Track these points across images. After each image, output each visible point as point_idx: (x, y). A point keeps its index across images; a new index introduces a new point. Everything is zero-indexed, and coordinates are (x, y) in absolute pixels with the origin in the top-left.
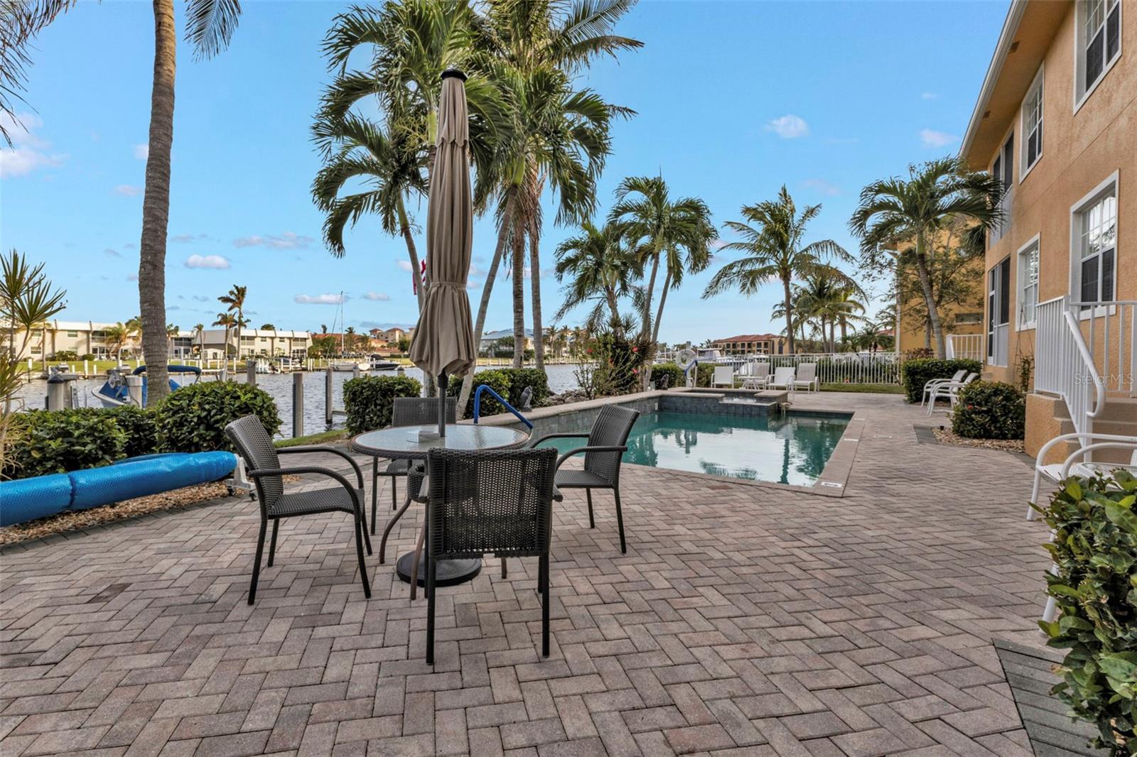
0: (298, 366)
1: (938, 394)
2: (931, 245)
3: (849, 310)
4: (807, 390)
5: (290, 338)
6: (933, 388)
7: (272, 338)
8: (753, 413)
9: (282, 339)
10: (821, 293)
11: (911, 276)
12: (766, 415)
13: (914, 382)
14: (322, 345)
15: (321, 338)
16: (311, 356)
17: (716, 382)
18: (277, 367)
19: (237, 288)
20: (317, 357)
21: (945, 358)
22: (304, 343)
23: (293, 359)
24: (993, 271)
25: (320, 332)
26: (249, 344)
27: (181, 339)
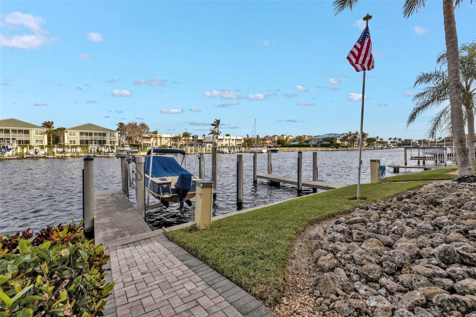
0: (239, 150)
5: (236, 139)
7: (229, 139)
9: (233, 140)
14: (247, 142)
15: (247, 139)
16: (243, 147)
18: (231, 151)
19: (216, 120)
20: (246, 147)
22: (240, 141)
23: (237, 147)
25: (246, 137)
26: (221, 142)
27: (199, 140)
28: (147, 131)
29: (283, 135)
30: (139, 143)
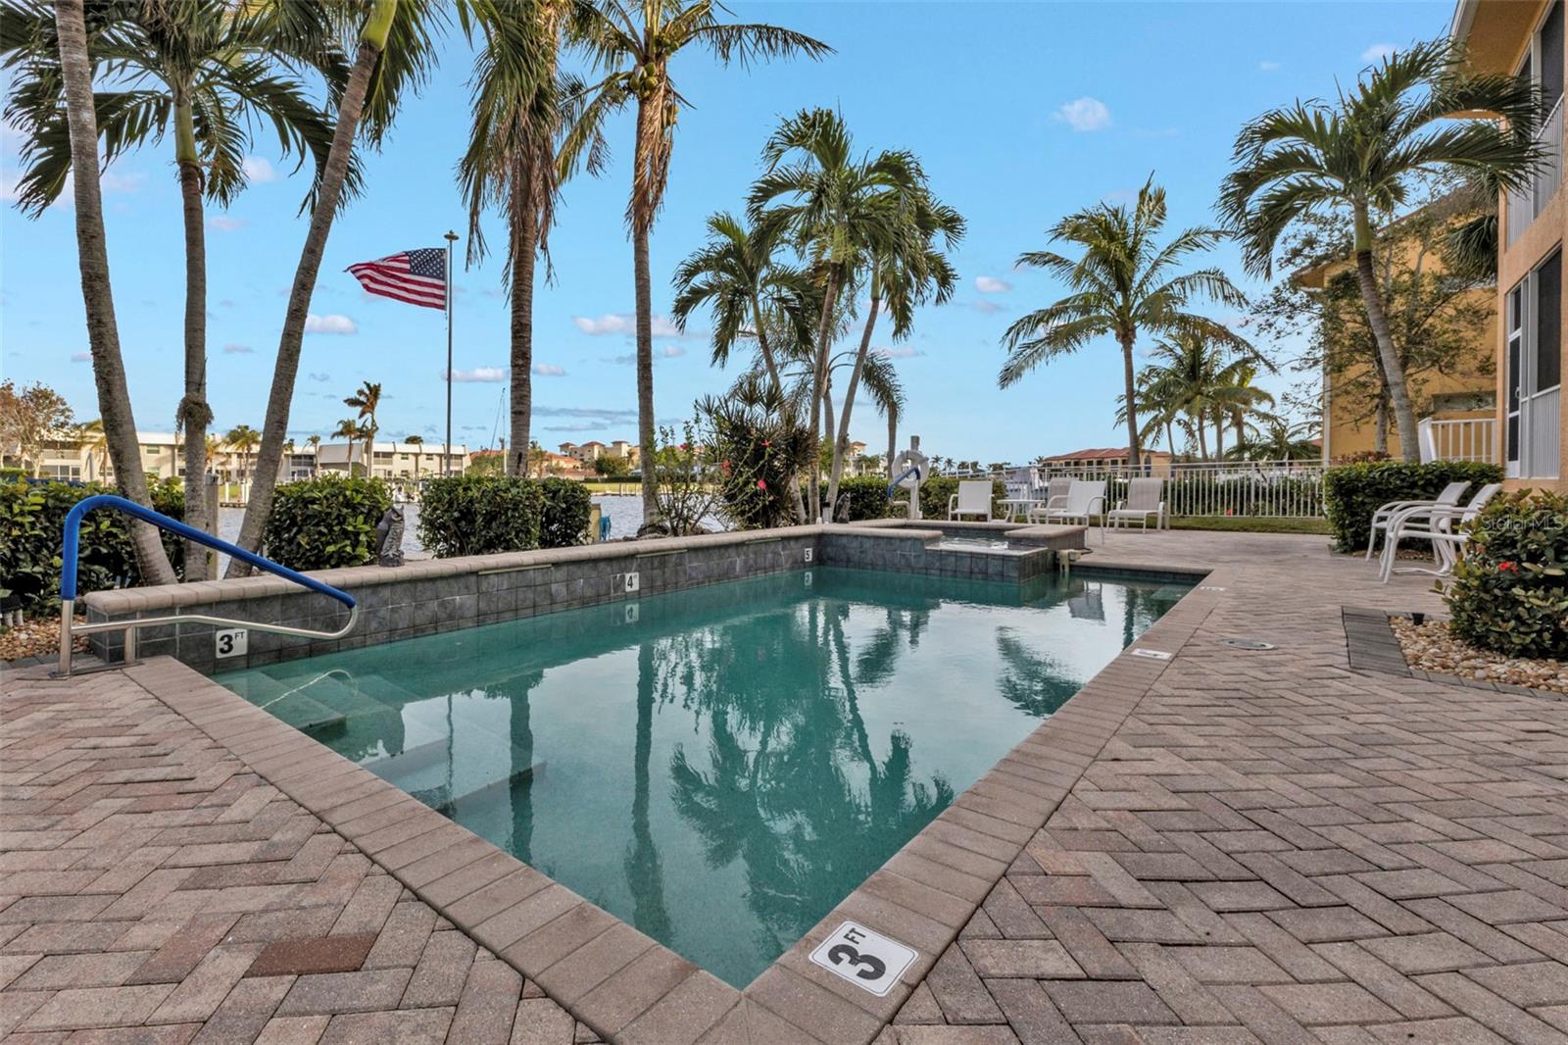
1: (1403, 533)
2: (1386, 267)
3: (1246, 402)
4: (1141, 526)
5: (440, 455)
6: (1393, 521)
7: (417, 455)
8: (990, 571)
9: (430, 456)
10: (1193, 369)
11: (1350, 325)
12: (1015, 574)
13: (1350, 508)
15: (480, 456)
17: (959, 511)
19: (368, 385)
21: (1419, 460)
22: (459, 461)
24: (1517, 294)
25: (476, 448)
26: (385, 463)
27: (299, 457)
28: (62, 419)
29: (618, 444)
30: (23, 467)
